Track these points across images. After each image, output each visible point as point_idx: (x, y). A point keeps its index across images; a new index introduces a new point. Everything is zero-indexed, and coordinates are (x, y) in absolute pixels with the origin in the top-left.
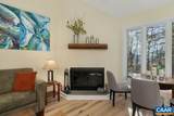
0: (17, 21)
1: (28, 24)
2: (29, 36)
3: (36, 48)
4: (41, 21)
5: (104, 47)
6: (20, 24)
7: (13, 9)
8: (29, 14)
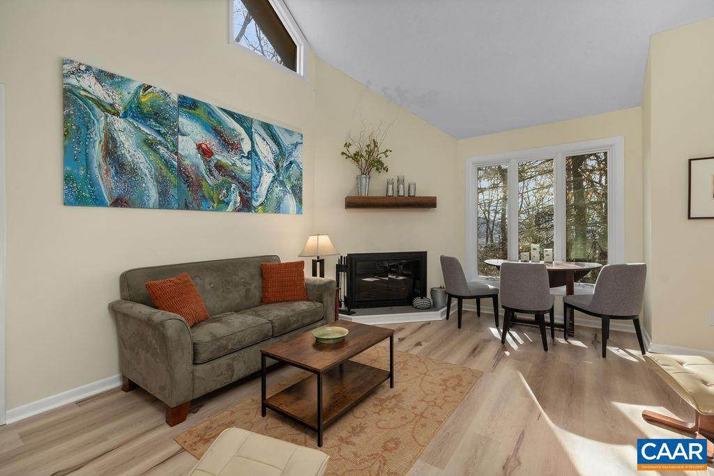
0: (246, 147)
1: (266, 150)
2: (267, 178)
3: (278, 209)
4: (286, 141)
5: (428, 204)
6: (253, 154)
7: (240, 119)
8: (267, 127)
